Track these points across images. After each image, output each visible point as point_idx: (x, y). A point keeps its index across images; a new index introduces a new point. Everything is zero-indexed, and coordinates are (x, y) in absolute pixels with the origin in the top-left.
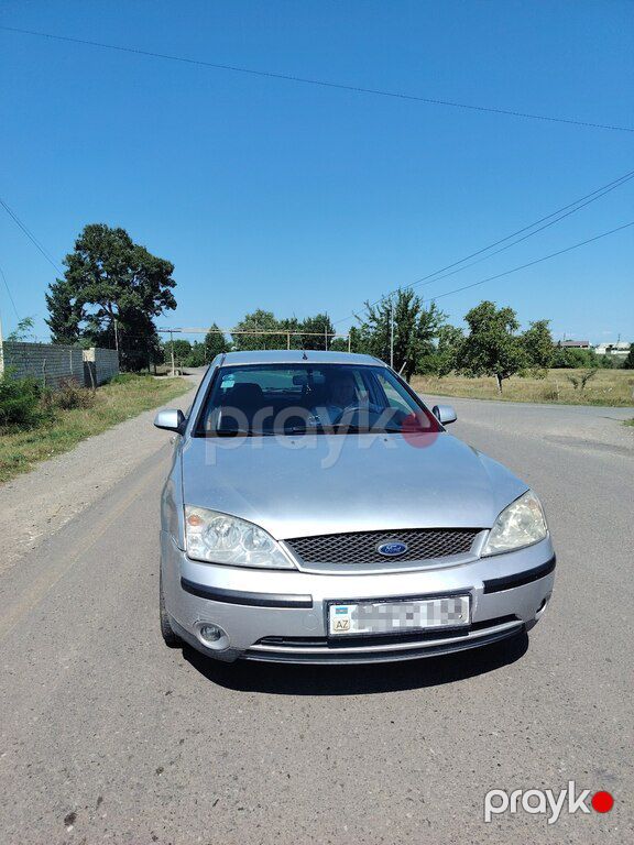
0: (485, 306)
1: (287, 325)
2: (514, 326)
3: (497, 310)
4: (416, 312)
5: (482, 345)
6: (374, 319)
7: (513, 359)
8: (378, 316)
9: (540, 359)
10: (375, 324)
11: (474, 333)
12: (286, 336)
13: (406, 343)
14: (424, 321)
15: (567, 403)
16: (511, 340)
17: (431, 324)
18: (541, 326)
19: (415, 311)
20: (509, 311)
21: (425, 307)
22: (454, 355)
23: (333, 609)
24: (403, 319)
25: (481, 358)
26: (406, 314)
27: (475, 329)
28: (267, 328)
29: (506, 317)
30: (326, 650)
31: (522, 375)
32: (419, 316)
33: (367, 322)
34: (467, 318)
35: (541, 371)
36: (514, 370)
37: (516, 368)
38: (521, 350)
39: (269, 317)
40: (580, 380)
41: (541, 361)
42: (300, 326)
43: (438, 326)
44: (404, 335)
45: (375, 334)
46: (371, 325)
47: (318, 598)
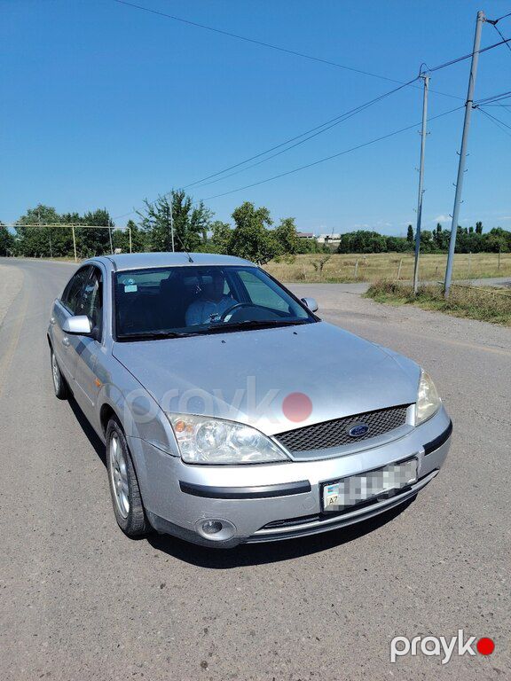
0: (247, 206)
1: (69, 219)
2: (269, 223)
3: (255, 210)
4: (189, 209)
5: (246, 238)
6: (154, 215)
7: (270, 249)
8: (156, 212)
9: (289, 249)
10: (154, 219)
11: (239, 227)
12: (70, 229)
13: (182, 235)
14: (195, 217)
15: (312, 282)
16: (267, 233)
17: (202, 220)
18: (289, 223)
19: (187, 209)
20: (265, 211)
21: (195, 206)
22: (224, 245)
23: (326, 489)
24: (178, 215)
25: (247, 249)
26: (180, 212)
27: (240, 225)
28: (49, 222)
29: (262, 214)
30: (318, 523)
31: (278, 261)
32: (190, 213)
33: (148, 217)
34: (233, 216)
35: (291, 257)
36: (272, 257)
37: (273, 256)
38: (275, 242)
39: (51, 212)
40: (319, 264)
41: (290, 249)
42: (81, 220)
43: (207, 221)
44: (180, 230)
45: (155, 227)
46: (150, 219)
47: (314, 482)
